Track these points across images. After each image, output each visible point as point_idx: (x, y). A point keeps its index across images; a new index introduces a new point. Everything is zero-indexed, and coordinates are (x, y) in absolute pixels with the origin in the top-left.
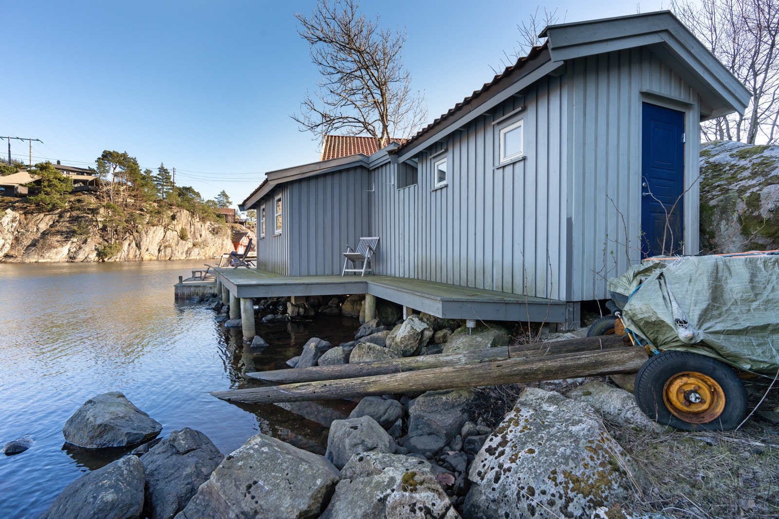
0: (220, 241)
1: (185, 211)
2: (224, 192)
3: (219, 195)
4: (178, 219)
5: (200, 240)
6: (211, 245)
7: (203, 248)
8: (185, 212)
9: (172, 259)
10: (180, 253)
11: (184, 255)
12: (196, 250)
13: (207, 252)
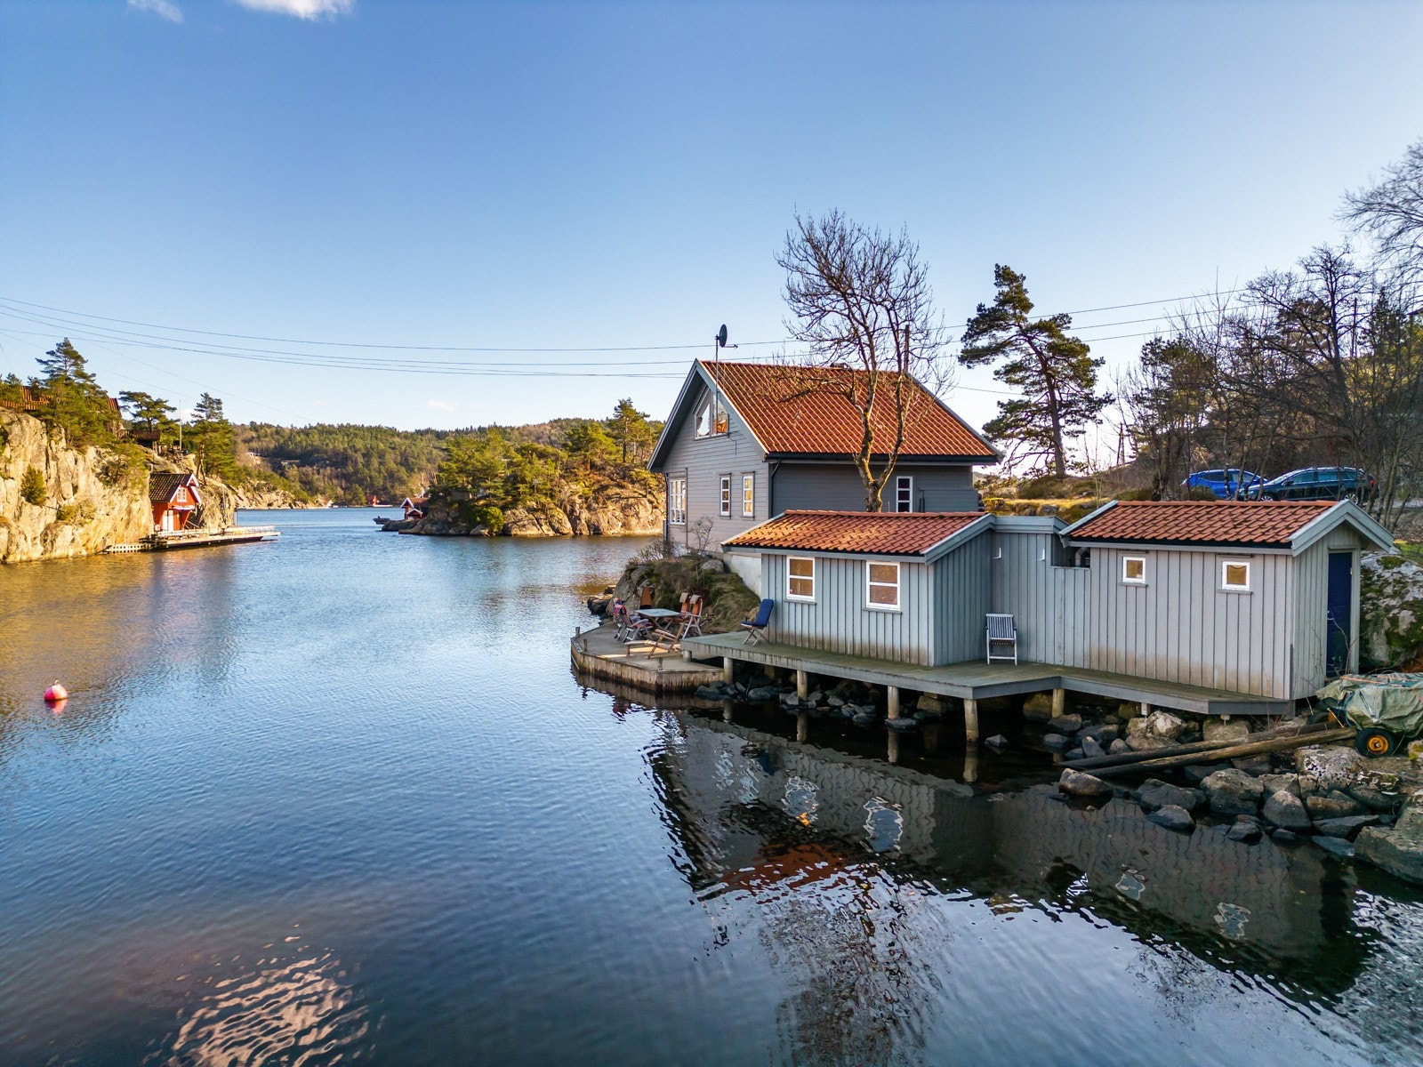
0: (125, 504)
1: (33, 420)
2: (67, 344)
3: (52, 353)
4: (15, 443)
5: (72, 501)
6: (100, 515)
7: (81, 524)
8: (34, 424)
9: (10, 559)
10: (29, 539)
11: (40, 548)
12: (66, 532)
13: (92, 533)
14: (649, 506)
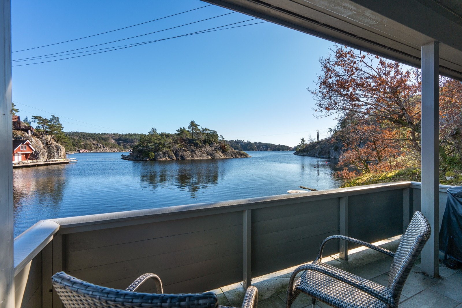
14: (199, 151)
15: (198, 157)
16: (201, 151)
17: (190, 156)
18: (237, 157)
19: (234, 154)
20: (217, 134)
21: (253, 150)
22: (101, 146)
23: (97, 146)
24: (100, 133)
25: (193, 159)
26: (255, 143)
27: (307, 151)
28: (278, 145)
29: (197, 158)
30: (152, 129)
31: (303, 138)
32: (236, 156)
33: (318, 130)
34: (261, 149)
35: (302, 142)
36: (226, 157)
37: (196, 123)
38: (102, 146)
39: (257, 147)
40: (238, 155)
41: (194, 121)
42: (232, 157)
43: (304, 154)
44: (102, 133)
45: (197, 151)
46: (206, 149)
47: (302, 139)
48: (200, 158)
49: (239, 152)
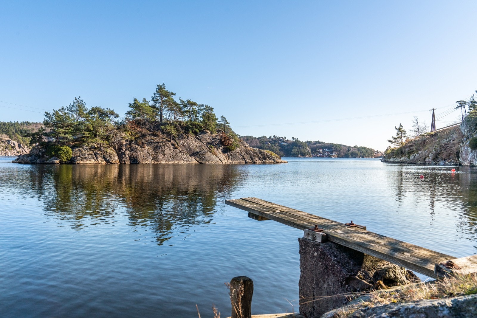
14: (171, 147)
15: (168, 160)
16: (176, 148)
17: (151, 158)
18: (254, 163)
19: (249, 156)
20: (213, 113)
21: (304, 155)
22: (14, 144)
23: (8, 144)
24: (19, 122)
25: (156, 162)
26: (309, 143)
27: (410, 153)
28: (353, 146)
29: (167, 163)
30: (75, 101)
31: (401, 125)
32: (252, 159)
33: (433, 110)
34: (319, 155)
35: (398, 134)
36: (230, 161)
37: (168, 89)
38: (16, 144)
39: (312, 151)
40: (257, 159)
41: (163, 85)
42: (244, 162)
43: (402, 159)
44: (22, 121)
45: (166, 148)
46: (188, 144)
47: (398, 128)
48: (173, 162)
49: (260, 153)
